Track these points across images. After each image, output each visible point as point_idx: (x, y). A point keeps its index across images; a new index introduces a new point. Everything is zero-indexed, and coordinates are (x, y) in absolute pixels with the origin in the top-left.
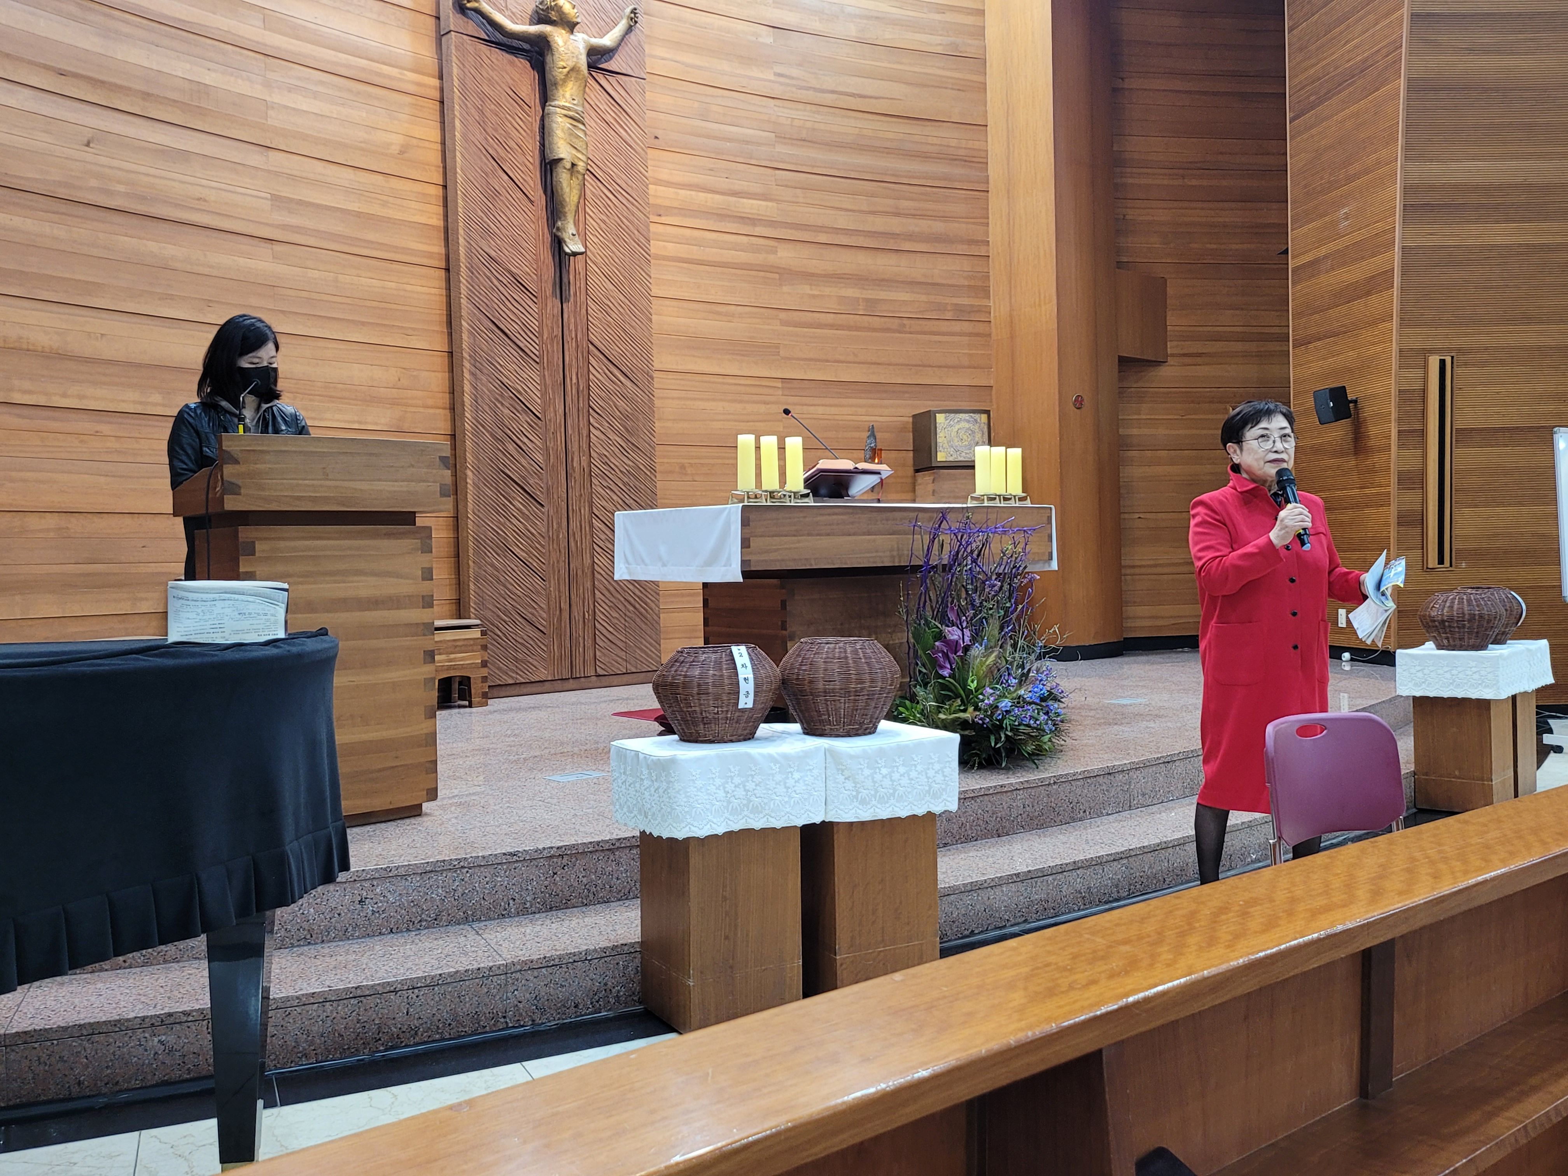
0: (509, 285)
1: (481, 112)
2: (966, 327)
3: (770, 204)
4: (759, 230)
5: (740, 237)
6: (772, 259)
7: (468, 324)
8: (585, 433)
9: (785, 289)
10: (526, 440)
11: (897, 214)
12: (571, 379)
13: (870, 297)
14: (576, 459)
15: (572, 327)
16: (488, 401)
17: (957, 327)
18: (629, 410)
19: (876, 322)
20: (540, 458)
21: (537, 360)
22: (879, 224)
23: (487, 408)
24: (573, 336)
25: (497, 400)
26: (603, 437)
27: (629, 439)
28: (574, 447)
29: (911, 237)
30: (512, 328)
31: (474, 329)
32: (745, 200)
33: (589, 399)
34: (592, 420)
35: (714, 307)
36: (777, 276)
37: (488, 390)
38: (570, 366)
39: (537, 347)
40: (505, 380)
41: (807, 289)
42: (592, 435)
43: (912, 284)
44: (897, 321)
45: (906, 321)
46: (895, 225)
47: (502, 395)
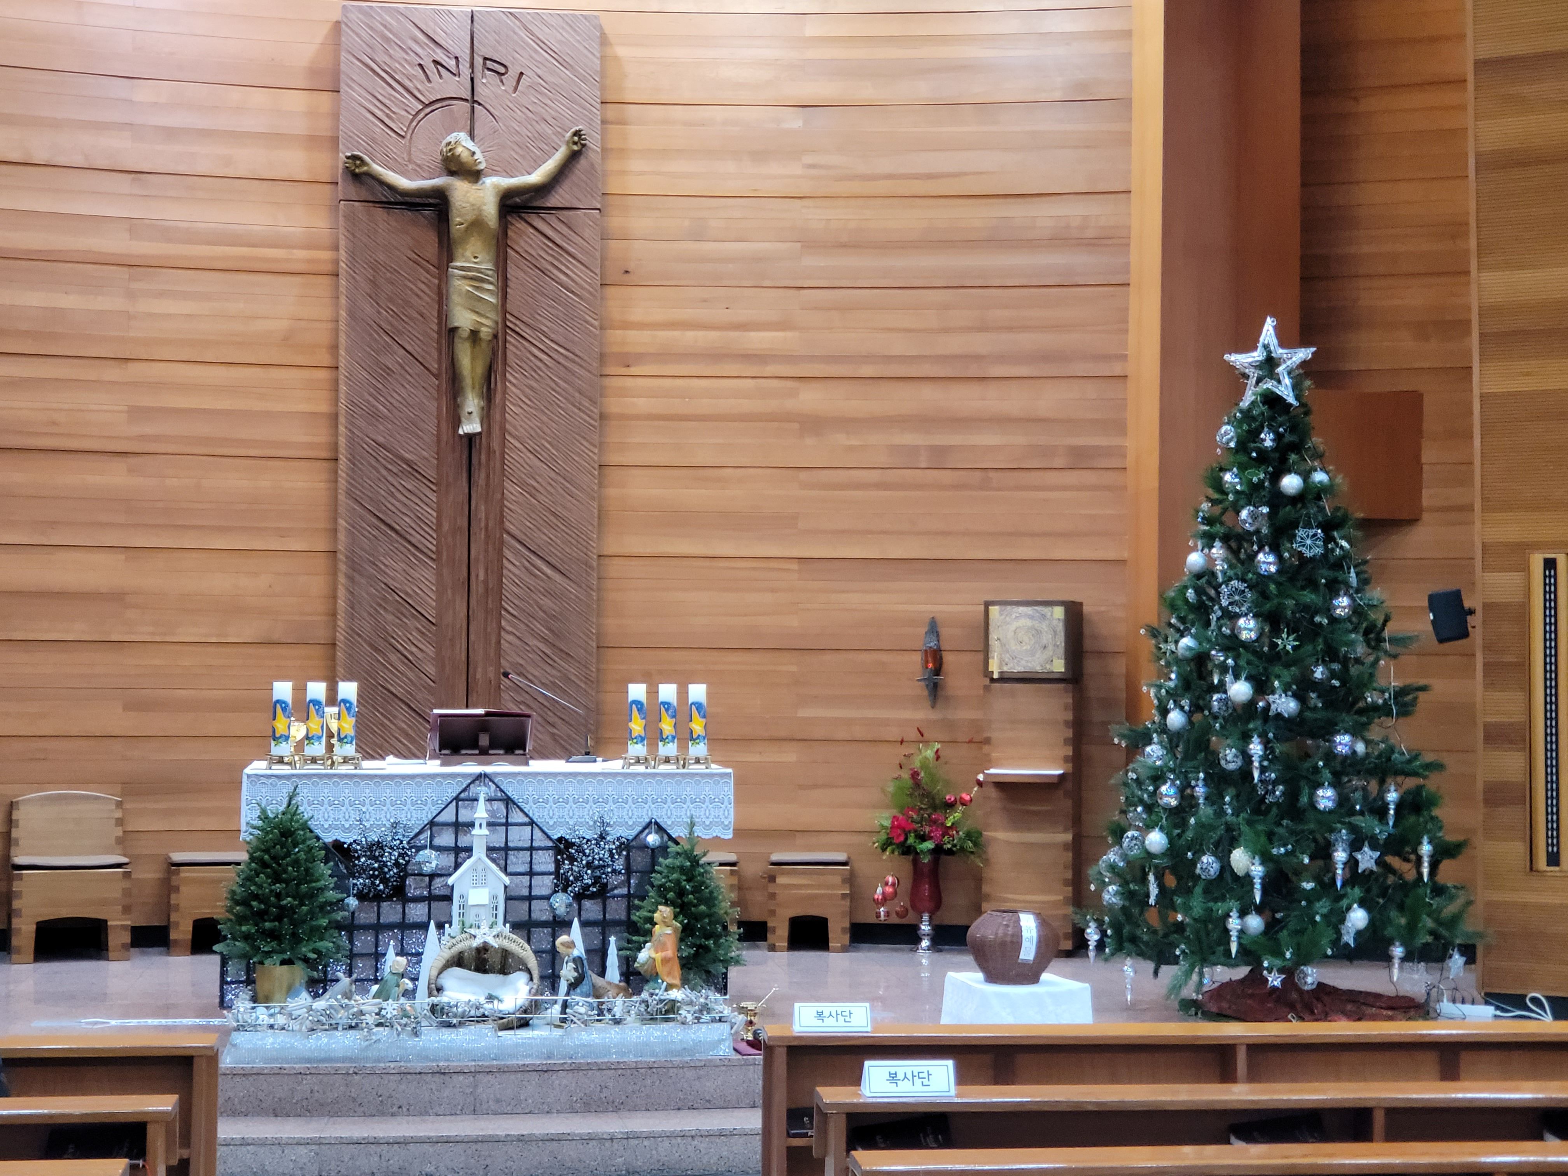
0: (400, 474)
1: (373, 283)
2: (1089, 477)
3: (789, 334)
4: (771, 369)
5: (744, 380)
6: (791, 404)
7: (346, 521)
8: (494, 639)
9: (809, 441)
10: (414, 649)
11: (983, 328)
12: (477, 576)
13: (937, 443)
14: (480, 670)
15: (482, 515)
16: (368, 608)
17: (1071, 478)
18: (557, 609)
19: (946, 477)
20: (431, 670)
21: (434, 556)
22: (954, 344)
23: (365, 615)
24: (483, 524)
25: (380, 605)
26: (518, 642)
27: (557, 643)
28: (478, 655)
29: (1002, 358)
30: (405, 522)
31: (354, 527)
32: (752, 334)
33: (501, 599)
34: (503, 623)
35: (701, 472)
36: (796, 426)
37: (368, 593)
38: (477, 560)
39: (435, 543)
40: (390, 582)
41: (842, 439)
42: (502, 641)
43: (1002, 421)
44: (978, 474)
45: (991, 474)
46: (981, 343)
47: (385, 599)
